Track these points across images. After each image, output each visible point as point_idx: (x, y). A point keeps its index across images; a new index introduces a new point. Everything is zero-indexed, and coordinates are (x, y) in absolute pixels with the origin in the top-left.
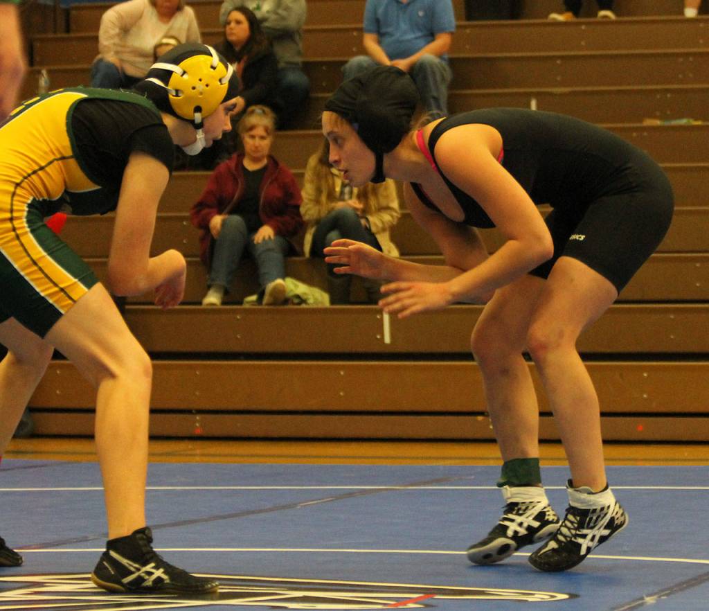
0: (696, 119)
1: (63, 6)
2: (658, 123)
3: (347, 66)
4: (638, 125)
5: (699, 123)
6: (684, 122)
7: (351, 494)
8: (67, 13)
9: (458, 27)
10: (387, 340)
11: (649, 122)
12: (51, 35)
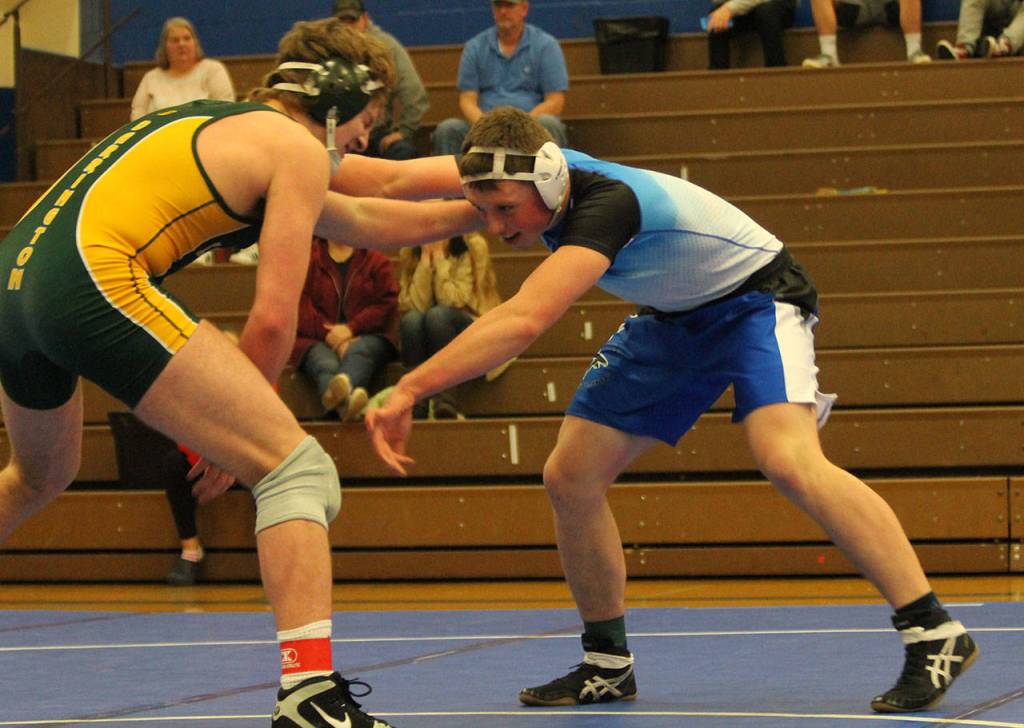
0: (880, 188)
1: (115, 65)
2: (834, 193)
3: (437, 132)
4: (808, 196)
5: (884, 192)
6: (865, 191)
7: (478, 645)
8: (120, 73)
9: (573, 83)
10: (515, 460)
11: (823, 192)
12: (101, 101)
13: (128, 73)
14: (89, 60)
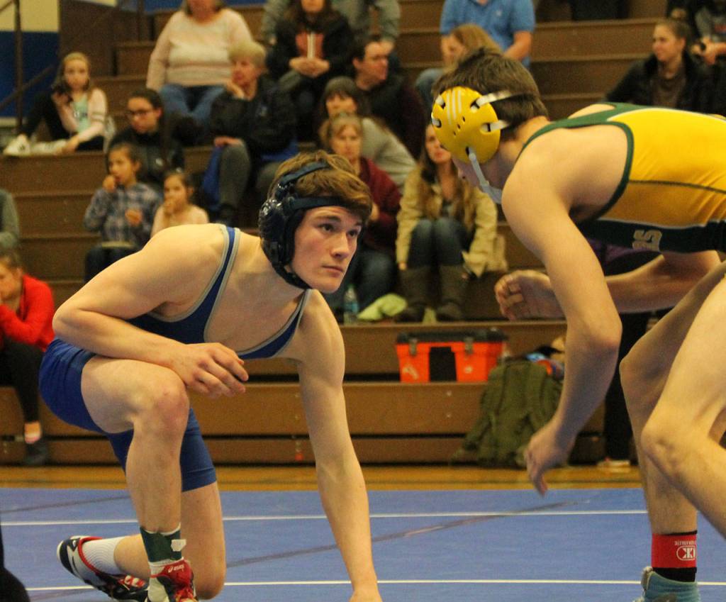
1: (147, 12)
8: (152, 18)
12: (135, 44)
13: (159, 19)
14: (124, 8)
